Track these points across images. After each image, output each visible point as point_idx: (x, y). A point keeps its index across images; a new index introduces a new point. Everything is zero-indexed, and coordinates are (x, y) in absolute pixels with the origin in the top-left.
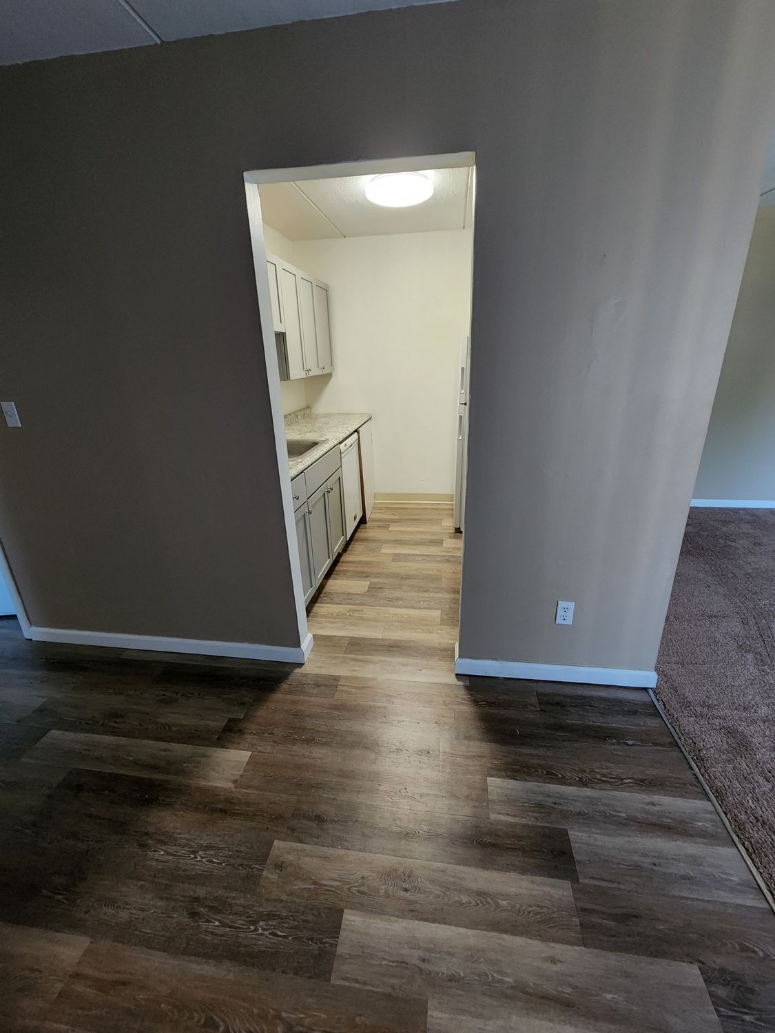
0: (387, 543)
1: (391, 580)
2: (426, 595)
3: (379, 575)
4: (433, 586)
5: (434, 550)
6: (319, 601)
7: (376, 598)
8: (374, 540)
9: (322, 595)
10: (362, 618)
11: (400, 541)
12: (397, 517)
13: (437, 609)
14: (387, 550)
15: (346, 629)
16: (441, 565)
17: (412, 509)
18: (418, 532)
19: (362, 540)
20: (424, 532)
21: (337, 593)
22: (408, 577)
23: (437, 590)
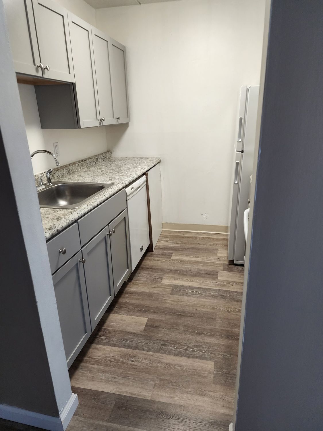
0: (168, 273)
1: (168, 317)
2: (200, 339)
3: (157, 310)
4: (207, 327)
5: (209, 284)
6: (96, 341)
7: (151, 340)
8: (157, 269)
9: (101, 333)
10: (134, 368)
11: (180, 271)
12: (179, 246)
13: (211, 359)
14: (168, 281)
15: (116, 382)
16: (215, 301)
17: (192, 238)
18: (197, 262)
19: (147, 269)
20: (201, 263)
21: (115, 331)
22: (184, 314)
23: (211, 333)
